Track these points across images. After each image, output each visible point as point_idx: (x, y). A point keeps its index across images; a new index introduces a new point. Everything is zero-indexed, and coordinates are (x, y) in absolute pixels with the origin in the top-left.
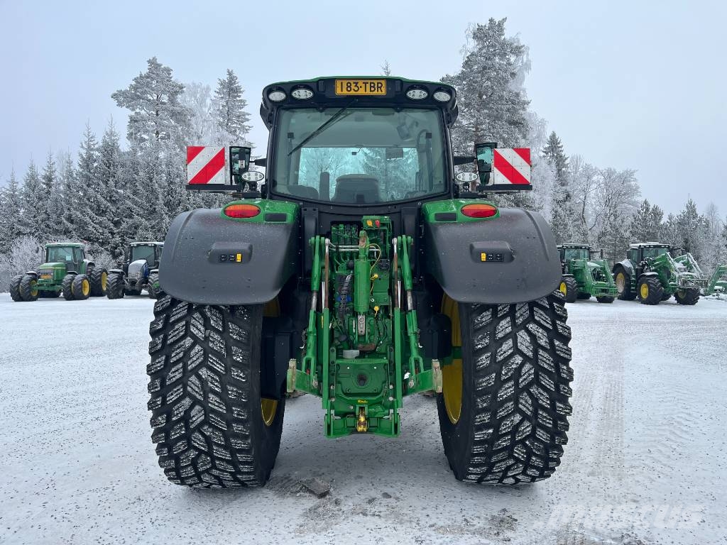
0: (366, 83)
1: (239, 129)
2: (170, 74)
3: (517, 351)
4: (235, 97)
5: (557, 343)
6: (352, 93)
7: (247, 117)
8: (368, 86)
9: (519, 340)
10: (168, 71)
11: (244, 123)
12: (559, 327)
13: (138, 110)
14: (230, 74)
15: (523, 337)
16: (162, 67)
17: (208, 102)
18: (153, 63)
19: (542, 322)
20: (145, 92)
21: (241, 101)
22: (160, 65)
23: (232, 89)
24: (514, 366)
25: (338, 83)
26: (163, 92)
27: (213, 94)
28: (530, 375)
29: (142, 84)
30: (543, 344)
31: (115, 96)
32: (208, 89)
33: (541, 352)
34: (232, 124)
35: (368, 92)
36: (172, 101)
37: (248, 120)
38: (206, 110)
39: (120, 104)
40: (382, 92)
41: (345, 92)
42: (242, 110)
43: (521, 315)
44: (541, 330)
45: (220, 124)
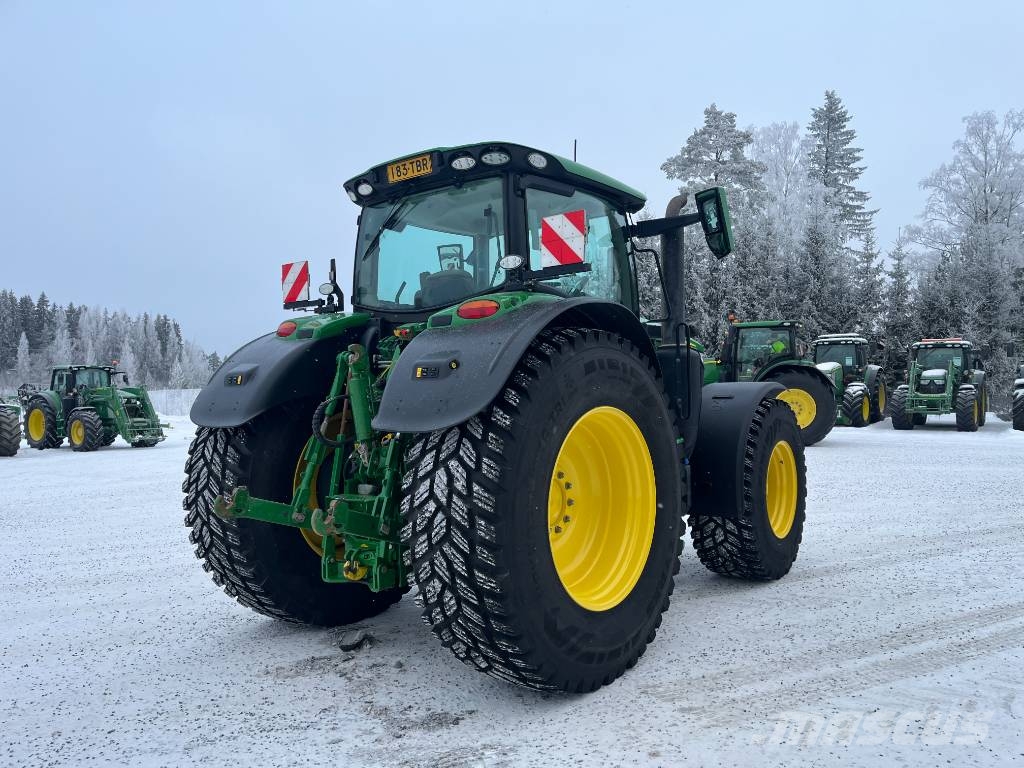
0: (412, 163)
1: (844, 175)
2: (732, 121)
3: (432, 495)
4: (837, 129)
5: (476, 488)
6: (403, 177)
7: (857, 155)
8: (415, 166)
9: (437, 480)
10: (731, 117)
11: (851, 166)
12: (484, 466)
13: (691, 179)
14: (829, 96)
15: (441, 476)
16: (723, 114)
17: (796, 145)
18: (712, 114)
19: (466, 459)
20: (700, 154)
21: (847, 133)
22: (720, 113)
23: (832, 119)
24: (427, 515)
25: (389, 170)
26: (724, 147)
27: (803, 132)
28: (441, 528)
29: (697, 143)
30: (460, 488)
31: (664, 167)
32: (795, 127)
33: (455, 498)
34: (833, 170)
35: (416, 174)
36: (736, 158)
37: (858, 159)
38: (791, 158)
39: (670, 176)
40: (427, 170)
41: (396, 178)
42: (847, 146)
43: (448, 448)
44: (460, 469)
45: (813, 174)
